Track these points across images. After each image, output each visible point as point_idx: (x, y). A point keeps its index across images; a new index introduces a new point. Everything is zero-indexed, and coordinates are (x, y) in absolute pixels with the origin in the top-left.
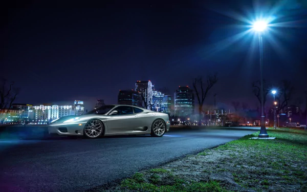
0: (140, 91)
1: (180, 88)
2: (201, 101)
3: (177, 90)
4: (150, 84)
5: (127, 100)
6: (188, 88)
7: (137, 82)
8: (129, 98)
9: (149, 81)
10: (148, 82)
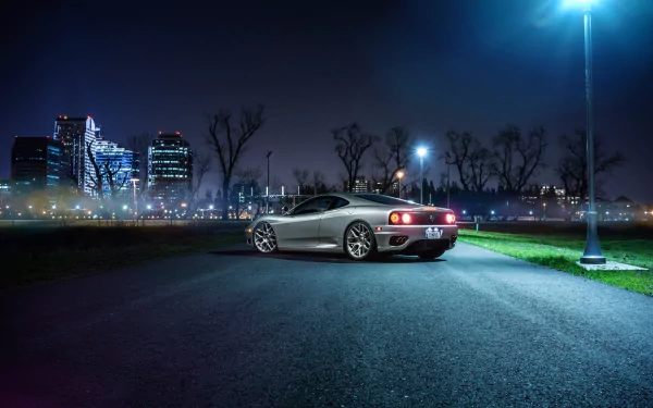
0: (67, 141)
1: (161, 136)
2: (227, 165)
3: (154, 141)
4: (91, 126)
5: (34, 161)
6: (178, 136)
7: (58, 119)
8: (39, 155)
9: (89, 118)
10: (85, 119)
